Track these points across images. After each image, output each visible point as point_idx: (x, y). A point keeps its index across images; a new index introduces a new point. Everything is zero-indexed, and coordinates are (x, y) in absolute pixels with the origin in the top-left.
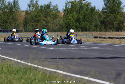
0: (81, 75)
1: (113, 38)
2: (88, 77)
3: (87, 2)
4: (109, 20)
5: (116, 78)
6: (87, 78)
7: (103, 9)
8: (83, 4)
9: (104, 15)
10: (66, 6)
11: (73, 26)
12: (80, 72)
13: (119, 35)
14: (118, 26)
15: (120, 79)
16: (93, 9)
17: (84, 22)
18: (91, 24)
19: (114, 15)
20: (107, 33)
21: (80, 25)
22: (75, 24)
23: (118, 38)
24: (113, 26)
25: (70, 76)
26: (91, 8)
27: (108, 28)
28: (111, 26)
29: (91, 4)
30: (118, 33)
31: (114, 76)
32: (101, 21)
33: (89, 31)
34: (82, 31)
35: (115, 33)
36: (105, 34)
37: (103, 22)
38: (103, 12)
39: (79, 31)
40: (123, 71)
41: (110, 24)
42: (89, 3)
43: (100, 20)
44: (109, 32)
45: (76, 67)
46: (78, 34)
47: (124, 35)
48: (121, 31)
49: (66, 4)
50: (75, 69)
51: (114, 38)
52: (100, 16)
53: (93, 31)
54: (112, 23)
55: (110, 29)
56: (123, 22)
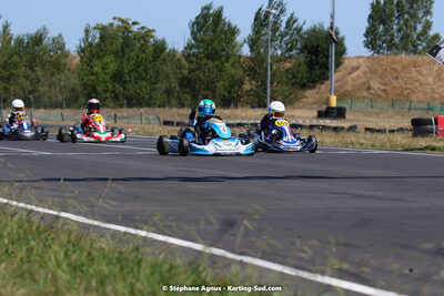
0: (126, 225)
2: (147, 230)
3: (143, 28)
4: (203, 78)
5: (221, 232)
6: (143, 233)
7: (189, 47)
8: (131, 32)
9: (191, 62)
10: (86, 39)
11: (106, 91)
12: (123, 216)
13: (228, 117)
14: (226, 94)
15: (235, 235)
16: (160, 47)
17: (137, 83)
18: (155, 89)
19: (218, 62)
21: (125, 89)
22: (111, 88)
24: (215, 92)
25: (96, 226)
26: (154, 45)
27: (201, 97)
29: (154, 33)
30: (227, 112)
31: (217, 226)
32: (182, 79)
33: (149, 105)
34: (130, 106)
37: (185, 83)
38: (187, 56)
39: (121, 106)
41: (207, 88)
42: (150, 31)
43: (179, 76)
46: (119, 114)
48: (236, 106)
53: (159, 107)
54: (210, 86)
56: (241, 83)
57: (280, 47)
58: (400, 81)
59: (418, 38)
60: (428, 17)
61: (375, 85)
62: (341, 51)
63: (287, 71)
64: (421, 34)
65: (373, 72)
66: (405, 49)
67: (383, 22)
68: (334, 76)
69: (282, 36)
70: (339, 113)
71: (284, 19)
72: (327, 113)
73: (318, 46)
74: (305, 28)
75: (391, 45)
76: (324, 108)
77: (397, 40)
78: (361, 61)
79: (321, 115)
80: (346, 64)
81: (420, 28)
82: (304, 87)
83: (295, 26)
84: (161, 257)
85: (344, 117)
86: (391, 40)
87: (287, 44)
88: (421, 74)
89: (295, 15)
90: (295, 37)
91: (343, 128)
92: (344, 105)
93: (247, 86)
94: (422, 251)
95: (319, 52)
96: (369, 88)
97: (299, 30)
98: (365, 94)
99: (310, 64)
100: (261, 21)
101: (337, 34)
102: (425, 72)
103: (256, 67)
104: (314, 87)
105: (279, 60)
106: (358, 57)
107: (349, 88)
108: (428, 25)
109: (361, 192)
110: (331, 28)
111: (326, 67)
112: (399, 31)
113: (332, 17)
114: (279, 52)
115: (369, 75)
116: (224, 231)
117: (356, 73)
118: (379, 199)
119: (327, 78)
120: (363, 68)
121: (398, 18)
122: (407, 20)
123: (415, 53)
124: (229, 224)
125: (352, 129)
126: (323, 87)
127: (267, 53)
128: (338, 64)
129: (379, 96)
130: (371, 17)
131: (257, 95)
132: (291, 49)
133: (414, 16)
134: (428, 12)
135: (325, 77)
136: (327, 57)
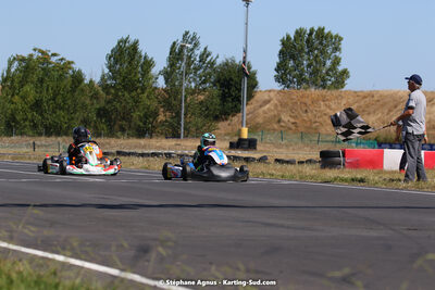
0: (44, 250)
1: (129, 154)
2: (64, 255)
3: (62, 59)
4: (119, 109)
5: (136, 258)
6: (60, 258)
7: (103, 78)
8: (50, 63)
9: (107, 93)
10: (9, 71)
11: (25, 120)
12: (42, 241)
13: (144, 147)
14: (141, 124)
15: (148, 261)
16: (78, 79)
17: (55, 113)
18: (72, 119)
19: (134, 94)
20: (113, 141)
21: (43, 118)
22: (30, 117)
23: (143, 155)
24: (130, 122)
25: (15, 251)
26: (72, 76)
27: (116, 127)
28: (124, 122)
29: (73, 66)
30: (142, 142)
31: (132, 253)
32: (99, 110)
33: (67, 134)
34: (48, 134)
35: (134, 141)
36: (109, 144)
37: (101, 113)
38: (106, 88)
39: (40, 135)
40: (156, 240)
41: (123, 118)
42: (69, 63)
43: (97, 107)
44: (118, 137)
45: (33, 229)
46: (38, 143)
47: (156, 148)
48: (151, 137)
49: (10, 63)
50: (31, 234)
51: (133, 154)
52: (95, 96)
54: (126, 116)
55: (123, 130)
56: (156, 114)
57: (194, 80)
58: (310, 114)
59: (327, 73)
60: (337, 54)
61: (285, 118)
62: (253, 85)
63: (201, 103)
64: (329, 70)
65: (283, 105)
66: (315, 84)
67: (293, 57)
68: (246, 109)
69: (196, 69)
70: (251, 144)
71: (198, 52)
72: (239, 144)
73: (231, 79)
74: (219, 62)
75: (301, 80)
76: (236, 139)
77: (307, 75)
78: (272, 94)
79: (233, 146)
80: (258, 97)
81: (329, 63)
82: (217, 118)
83: (208, 59)
84: (78, 281)
85: (255, 148)
86: (301, 75)
87: (200, 77)
88: (329, 107)
89: (208, 49)
90: (209, 70)
91: (254, 159)
92: (256, 137)
93: (161, 118)
94: (330, 279)
95: (232, 85)
96: (279, 121)
97: (212, 63)
98: (276, 126)
99: (224, 97)
100: (176, 54)
101: (249, 68)
102: (333, 106)
103: (170, 99)
104: (226, 119)
105: (193, 92)
106: (270, 91)
107: (260, 120)
108: (337, 61)
109: (271, 221)
110: (244, 63)
111: (238, 99)
112: (309, 66)
113: (245, 52)
114: (193, 85)
115: (279, 108)
116: (139, 256)
117: (268, 106)
118: (288, 227)
119: (239, 111)
120: (275, 101)
121: (308, 53)
122: (317, 56)
123: (324, 88)
124: (144, 250)
125: (263, 160)
126: (235, 119)
127: (181, 85)
128: (250, 97)
129: (290, 129)
130: (281, 52)
131: (171, 125)
132: (204, 82)
133: (323, 52)
134: (337, 49)
135: (237, 110)
136: (240, 90)
